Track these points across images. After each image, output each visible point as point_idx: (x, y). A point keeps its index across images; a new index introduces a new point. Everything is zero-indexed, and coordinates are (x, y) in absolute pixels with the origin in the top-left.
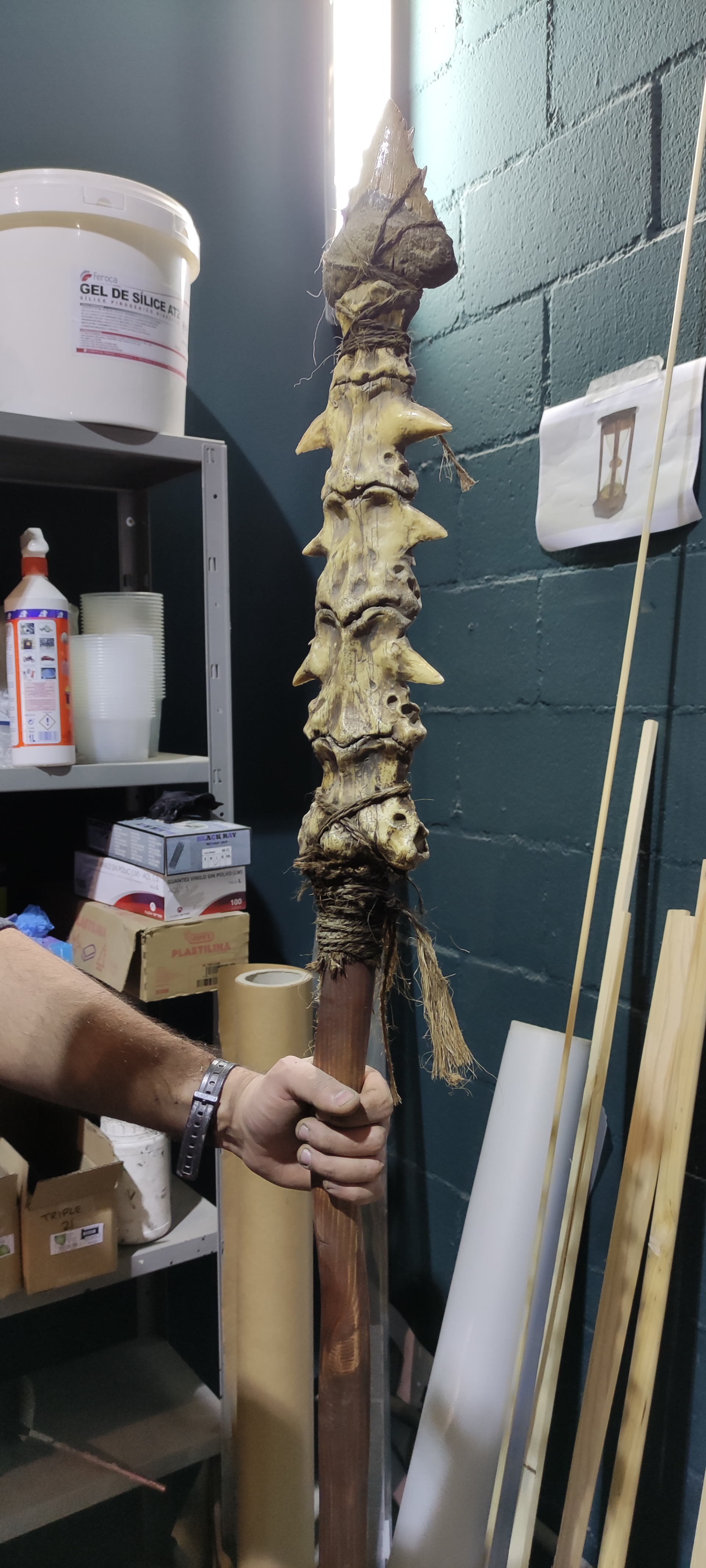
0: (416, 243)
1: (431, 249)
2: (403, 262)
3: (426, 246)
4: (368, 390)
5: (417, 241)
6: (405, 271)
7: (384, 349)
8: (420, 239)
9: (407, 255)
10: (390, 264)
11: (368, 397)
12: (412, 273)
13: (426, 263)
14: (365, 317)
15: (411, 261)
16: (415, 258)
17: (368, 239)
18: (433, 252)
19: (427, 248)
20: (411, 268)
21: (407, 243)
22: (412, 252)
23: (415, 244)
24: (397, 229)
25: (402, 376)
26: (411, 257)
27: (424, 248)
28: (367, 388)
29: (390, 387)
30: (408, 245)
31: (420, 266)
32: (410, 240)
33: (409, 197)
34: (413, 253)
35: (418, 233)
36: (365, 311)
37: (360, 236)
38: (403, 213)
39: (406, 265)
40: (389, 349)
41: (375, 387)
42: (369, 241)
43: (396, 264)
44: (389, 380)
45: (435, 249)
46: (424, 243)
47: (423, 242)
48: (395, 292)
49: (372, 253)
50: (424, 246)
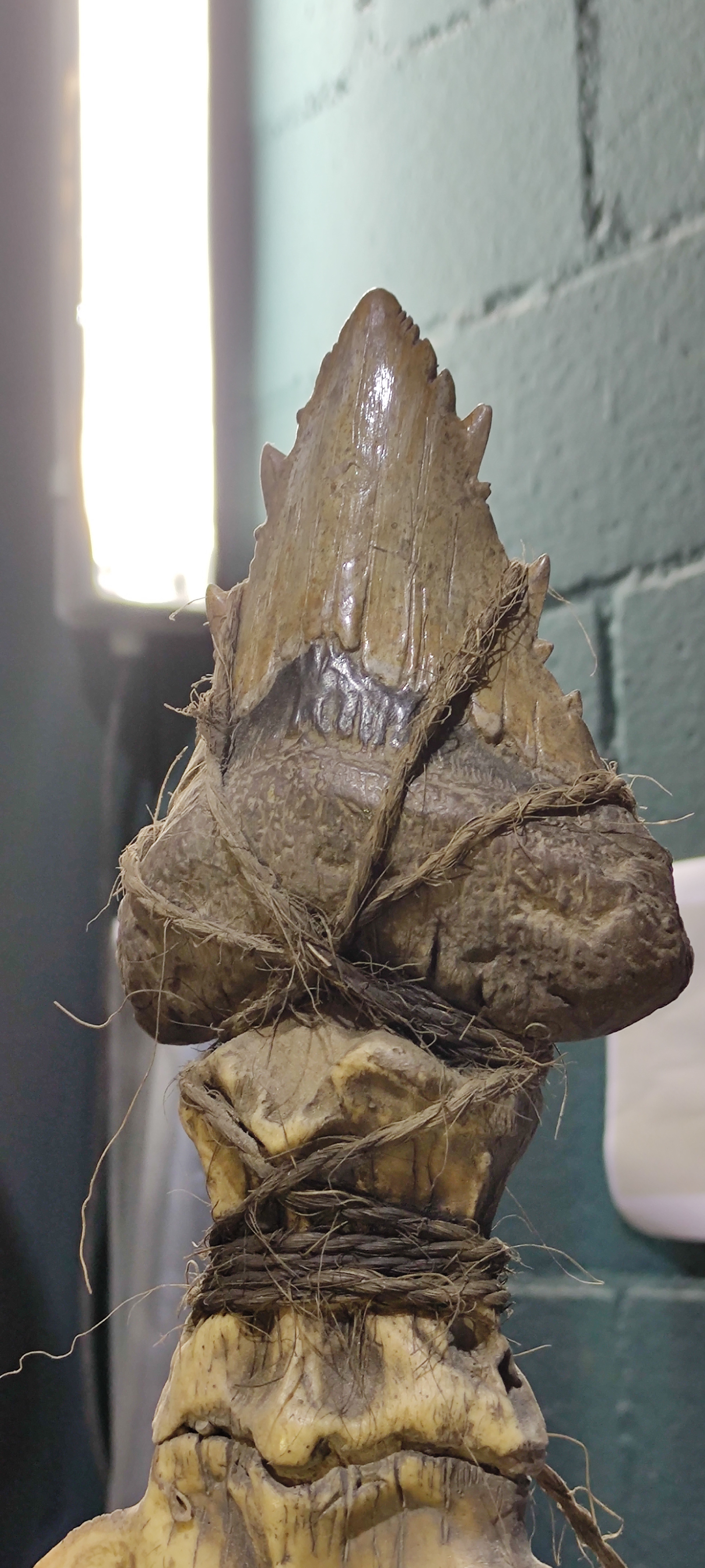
0: (532, 886)
1: (599, 912)
2: (477, 956)
3: (578, 899)
4: (339, 1503)
5: (537, 882)
6: (487, 989)
7: (403, 1322)
8: (550, 873)
9: (493, 929)
10: (421, 962)
11: (337, 1533)
12: (519, 1002)
13: (579, 966)
14: (314, 1181)
15: (512, 954)
16: (528, 947)
17: (326, 852)
18: (605, 926)
19: (578, 911)
20: (511, 980)
21: (493, 888)
22: (516, 918)
23: (529, 892)
24: (451, 830)
25: (493, 1453)
26: (511, 939)
27: (564, 910)
28: (336, 1496)
29: (437, 1496)
30: (500, 892)
31: (551, 976)
32: (507, 875)
33: (485, 684)
34: (519, 927)
35: (541, 847)
36: (316, 1157)
37: (290, 839)
38: (465, 754)
39: (486, 969)
40: (428, 1326)
41: (367, 1490)
42: (330, 861)
43: (448, 964)
44: (434, 1469)
45: (616, 913)
46: (567, 891)
47: (562, 881)
48: (449, 1087)
49: (343, 913)
50: (569, 899)
